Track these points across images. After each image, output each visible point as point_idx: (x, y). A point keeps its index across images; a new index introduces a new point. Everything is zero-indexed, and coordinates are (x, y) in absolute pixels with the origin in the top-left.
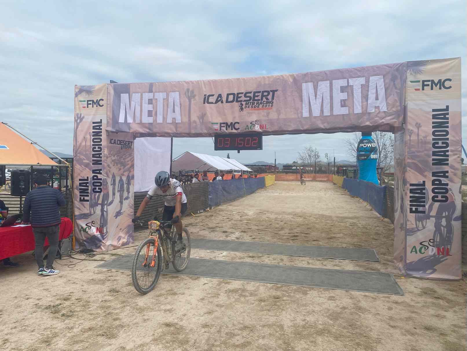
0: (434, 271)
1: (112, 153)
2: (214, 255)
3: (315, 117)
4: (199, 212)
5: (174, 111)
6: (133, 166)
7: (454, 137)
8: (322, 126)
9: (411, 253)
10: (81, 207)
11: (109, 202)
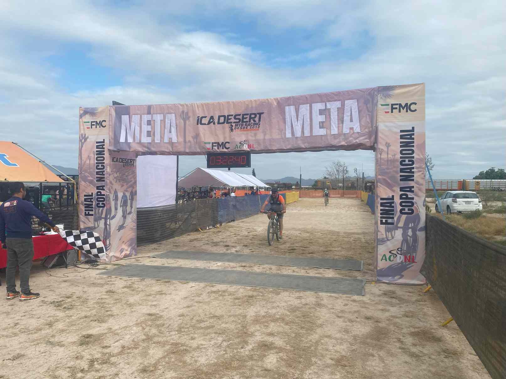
0: (402, 277)
1: (114, 170)
2: (209, 265)
3: (297, 137)
4: (208, 228)
5: (170, 132)
6: (135, 183)
7: (419, 155)
8: (303, 146)
9: (381, 261)
10: (86, 221)
11: (111, 216)
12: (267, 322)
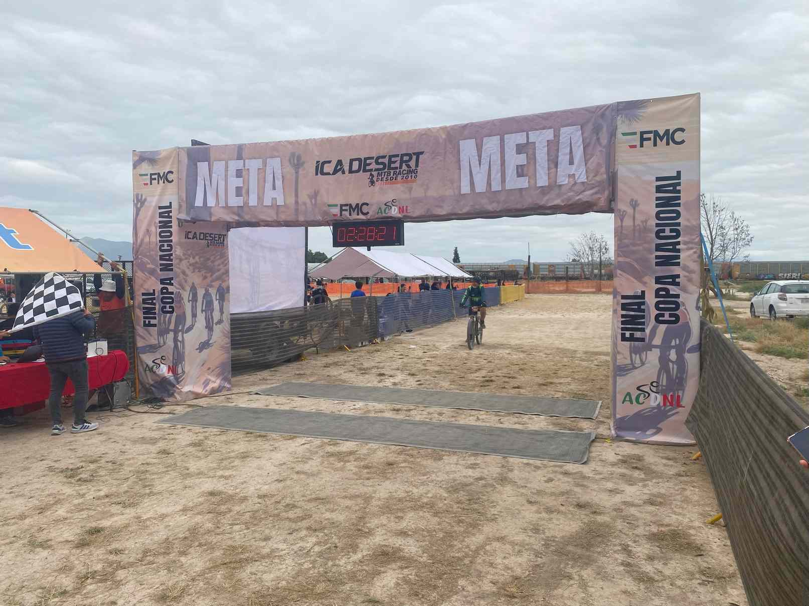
0: (659, 431)
3: (480, 194)
5: (274, 188)
6: (227, 273)
7: (688, 220)
8: (490, 208)
9: (623, 403)
10: (147, 336)
11: (186, 328)
12: (402, 510)
